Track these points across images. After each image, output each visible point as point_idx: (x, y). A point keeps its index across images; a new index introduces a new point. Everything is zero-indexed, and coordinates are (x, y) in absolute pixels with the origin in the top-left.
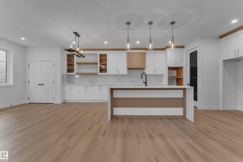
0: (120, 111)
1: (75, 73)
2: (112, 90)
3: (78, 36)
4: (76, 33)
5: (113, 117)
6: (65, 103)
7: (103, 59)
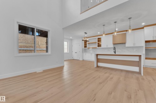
0: (100, 64)
1: (87, 48)
2: (97, 55)
3: (86, 33)
4: (85, 33)
5: (98, 66)
6: (83, 60)
7: (99, 40)
